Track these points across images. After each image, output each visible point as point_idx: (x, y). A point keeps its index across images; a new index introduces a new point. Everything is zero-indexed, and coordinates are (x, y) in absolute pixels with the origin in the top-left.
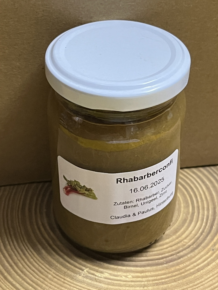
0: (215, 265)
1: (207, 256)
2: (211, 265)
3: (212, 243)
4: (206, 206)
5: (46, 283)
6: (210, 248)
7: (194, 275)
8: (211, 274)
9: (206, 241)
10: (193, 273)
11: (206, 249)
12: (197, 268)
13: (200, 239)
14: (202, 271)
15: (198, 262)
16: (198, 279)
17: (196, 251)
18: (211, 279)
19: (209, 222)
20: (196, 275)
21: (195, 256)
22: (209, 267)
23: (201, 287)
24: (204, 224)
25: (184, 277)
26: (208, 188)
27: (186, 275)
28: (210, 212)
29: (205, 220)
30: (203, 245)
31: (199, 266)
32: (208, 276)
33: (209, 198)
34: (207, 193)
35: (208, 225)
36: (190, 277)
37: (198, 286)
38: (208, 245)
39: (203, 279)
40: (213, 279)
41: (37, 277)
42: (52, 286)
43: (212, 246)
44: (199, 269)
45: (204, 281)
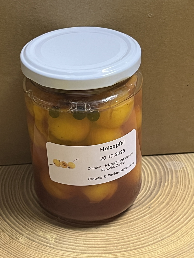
0: (148, 217)
1: (145, 211)
2: (146, 217)
3: (150, 203)
4: (150, 180)
5: (31, 224)
6: (147, 206)
7: (133, 222)
8: (145, 222)
9: (146, 202)
10: (132, 221)
11: (145, 207)
12: (136, 218)
13: (142, 200)
14: (139, 220)
15: (137, 215)
16: (135, 225)
17: (137, 208)
18: (144, 225)
19: (150, 190)
20: (134, 222)
21: (136, 211)
22: (144, 218)
23: (136, 230)
24: (146, 191)
25: (126, 223)
26: (154, 169)
27: (127, 222)
28: (152, 184)
29: (147, 189)
30: (143, 204)
31: (138, 217)
32: (143, 223)
33: (153, 175)
34: (152, 172)
35: (149, 192)
36: (130, 224)
37: (134, 229)
38: (147, 204)
39: (138, 225)
40: (146, 225)
41: (26, 220)
42: (35, 226)
43: (149, 205)
44: (137, 218)
45: (139, 226)
